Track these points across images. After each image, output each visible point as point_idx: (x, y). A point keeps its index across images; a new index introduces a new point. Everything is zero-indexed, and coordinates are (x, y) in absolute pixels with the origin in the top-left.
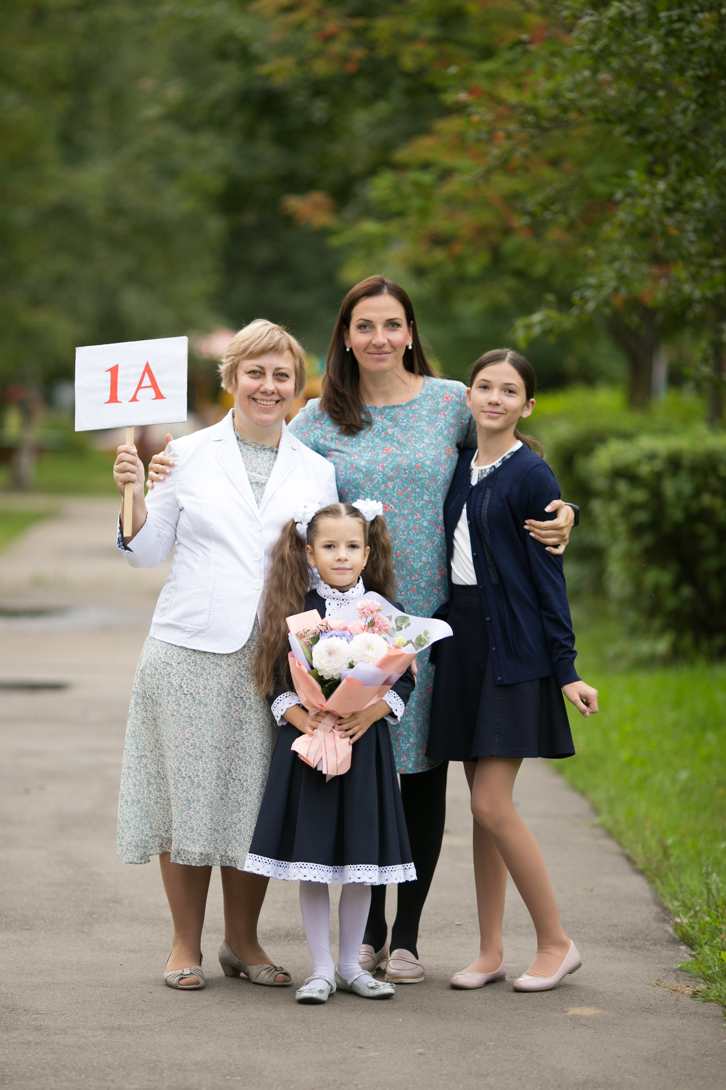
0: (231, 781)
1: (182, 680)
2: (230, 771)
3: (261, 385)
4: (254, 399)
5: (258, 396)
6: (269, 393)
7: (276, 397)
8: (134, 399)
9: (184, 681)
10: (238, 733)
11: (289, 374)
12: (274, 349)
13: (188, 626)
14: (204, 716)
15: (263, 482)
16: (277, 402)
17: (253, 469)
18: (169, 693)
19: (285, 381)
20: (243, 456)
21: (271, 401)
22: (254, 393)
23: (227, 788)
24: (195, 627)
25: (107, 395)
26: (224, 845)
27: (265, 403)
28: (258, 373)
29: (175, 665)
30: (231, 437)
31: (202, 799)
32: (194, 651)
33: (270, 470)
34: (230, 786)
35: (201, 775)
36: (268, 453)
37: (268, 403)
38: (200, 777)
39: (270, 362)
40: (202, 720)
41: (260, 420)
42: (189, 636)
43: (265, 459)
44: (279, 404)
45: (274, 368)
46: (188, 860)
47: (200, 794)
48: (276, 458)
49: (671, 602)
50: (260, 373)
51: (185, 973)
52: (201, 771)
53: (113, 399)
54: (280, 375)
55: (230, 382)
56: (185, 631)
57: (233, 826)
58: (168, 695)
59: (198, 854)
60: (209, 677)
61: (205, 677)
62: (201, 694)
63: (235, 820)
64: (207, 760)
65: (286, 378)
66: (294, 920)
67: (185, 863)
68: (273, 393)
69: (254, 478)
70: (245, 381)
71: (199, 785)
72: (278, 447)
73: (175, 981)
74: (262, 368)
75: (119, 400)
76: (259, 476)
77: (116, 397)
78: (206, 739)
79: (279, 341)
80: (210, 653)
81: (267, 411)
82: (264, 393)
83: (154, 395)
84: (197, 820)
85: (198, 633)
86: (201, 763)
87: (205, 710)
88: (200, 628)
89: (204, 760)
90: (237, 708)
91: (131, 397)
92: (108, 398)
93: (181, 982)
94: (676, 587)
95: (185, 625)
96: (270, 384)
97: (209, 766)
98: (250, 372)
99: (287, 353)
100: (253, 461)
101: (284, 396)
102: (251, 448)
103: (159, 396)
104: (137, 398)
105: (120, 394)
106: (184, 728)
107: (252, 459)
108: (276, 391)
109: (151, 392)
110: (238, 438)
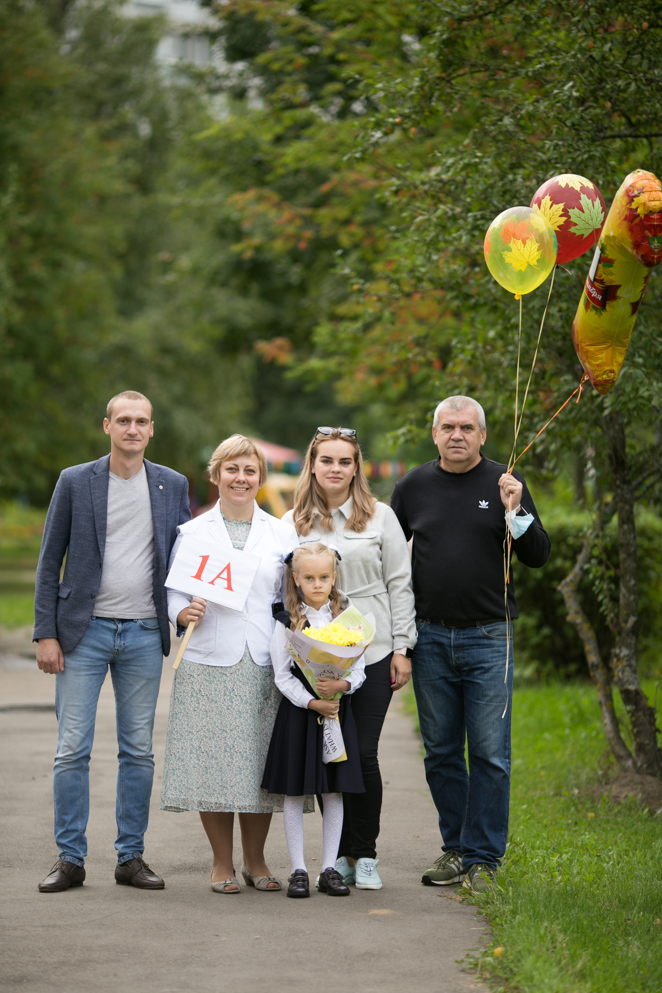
0: (235, 753)
1: (201, 686)
2: (234, 746)
3: (236, 478)
4: (232, 487)
5: (235, 485)
6: (242, 482)
7: (246, 486)
8: (212, 583)
9: (202, 687)
10: (238, 720)
11: (255, 470)
12: (244, 453)
13: (203, 649)
14: (215, 710)
15: (242, 546)
16: (247, 489)
17: (236, 539)
18: (192, 696)
19: (252, 475)
20: (228, 530)
21: (242, 488)
22: (232, 483)
23: (232, 758)
24: (207, 650)
25: (195, 572)
26: (232, 798)
27: (239, 489)
28: (234, 470)
29: (196, 676)
30: (220, 517)
31: (215, 766)
32: (209, 666)
33: (246, 537)
34: (234, 757)
35: (213, 750)
36: (245, 526)
37: (241, 490)
38: (213, 751)
39: (242, 462)
40: (213, 713)
41: (236, 501)
42: (204, 656)
43: (243, 530)
44: (248, 491)
45: (244, 466)
46: (208, 808)
47: (213, 763)
48: (250, 528)
49: (535, 640)
50: (235, 469)
51: (228, 882)
52: (214, 747)
53: (198, 576)
54: (249, 471)
55: (215, 477)
56: (201, 653)
57: (237, 784)
58: (191, 697)
59: (214, 803)
60: (218, 683)
61: (215, 683)
62: (213, 695)
63: (238, 780)
64: (218, 739)
65: (253, 473)
66: (198, 859)
67: (206, 810)
68: (244, 482)
69: (236, 544)
70: (225, 475)
71: (213, 757)
72: (251, 520)
73: (221, 888)
74: (236, 465)
75: (202, 578)
76: (240, 542)
77: (200, 576)
78: (217, 725)
79: (248, 447)
80: (218, 667)
81: (240, 495)
82: (238, 482)
83: (226, 586)
84: (212, 780)
85: (209, 654)
86: (213, 741)
87: (216, 705)
88: (210, 651)
89: (216, 739)
90: (237, 703)
91: (210, 581)
92: (194, 575)
93: (226, 888)
94: (539, 627)
95: (200, 649)
96: (242, 476)
97: (219, 743)
98: (228, 469)
99: (254, 456)
100: (236, 532)
101: (252, 485)
102: (233, 524)
103: (229, 588)
104: (214, 583)
105: (203, 575)
106: (203, 719)
107: (234, 531)
108: (246, 481)
109: (225, 583)
110: (224, 519)
